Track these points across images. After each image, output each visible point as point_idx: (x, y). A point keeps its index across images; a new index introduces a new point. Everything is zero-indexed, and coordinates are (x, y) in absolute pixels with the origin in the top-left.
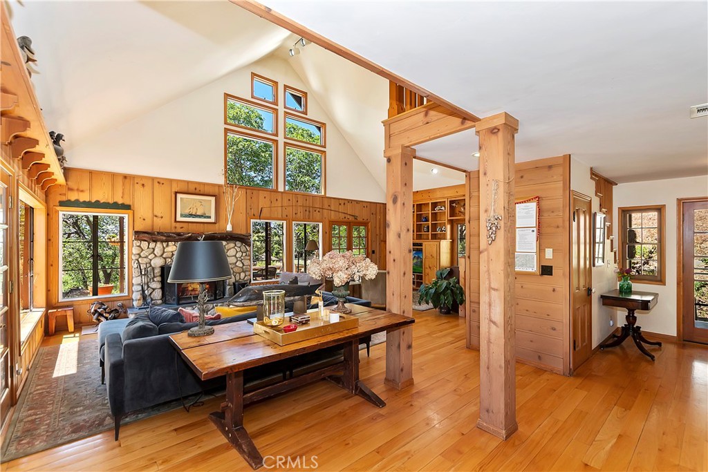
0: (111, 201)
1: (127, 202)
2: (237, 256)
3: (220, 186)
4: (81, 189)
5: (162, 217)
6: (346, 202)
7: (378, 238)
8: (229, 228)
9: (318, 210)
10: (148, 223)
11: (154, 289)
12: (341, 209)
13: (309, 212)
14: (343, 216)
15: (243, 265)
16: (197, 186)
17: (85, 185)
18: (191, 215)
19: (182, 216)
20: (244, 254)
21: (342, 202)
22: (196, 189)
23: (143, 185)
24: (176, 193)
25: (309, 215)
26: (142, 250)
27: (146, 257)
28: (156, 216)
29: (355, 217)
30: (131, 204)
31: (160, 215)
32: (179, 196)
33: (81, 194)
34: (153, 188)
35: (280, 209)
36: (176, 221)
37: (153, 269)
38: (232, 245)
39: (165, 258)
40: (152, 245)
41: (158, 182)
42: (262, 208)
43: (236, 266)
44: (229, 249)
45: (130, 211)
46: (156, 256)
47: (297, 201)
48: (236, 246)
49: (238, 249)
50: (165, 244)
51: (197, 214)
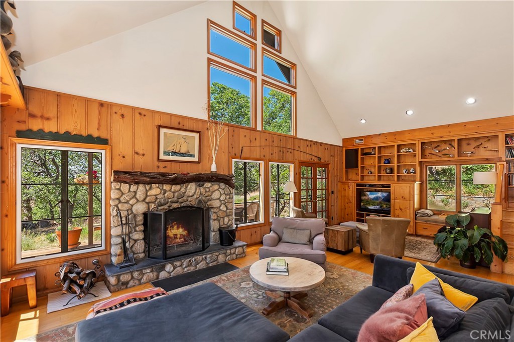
0: (84, 134)
1: (104, 135)
2: (222, 199)
3: (203, 121)
4: (46, 115)
5: (143, 155)
6: (312, 144)
8: (214, 168)
9: (290, 150)
10: (129, 159)
11: (136, 241)
12: (308, 150)
13: (283, 152)
14: (310, 157)
15: (227, 209)
16: (180, 120)
17: (52, 111)
18: (174, 153)
20: (228, 197)
21: (309, 144)
22: (179, 123)
23: (123, 116)
24: (159, 127)
25: (283, 155)
26: (123, 194)
27: (127, 202)
28: (137, 153)
29: (320, 159)
30: (109, 138)
31: (141, 152)
32: (163, 131)
33: (46, 123)
34: (133, 120)
35: (258, 148)
36: (159, 160)
37: (135, 216)
38: (216, 187)
39: (148, 203)
40: (134, 188)
41: (140, 114)
42: (242, 147)
43: (220, 210)
44: (212, 192)
45: (108, 147)
46: (138, 201)
47: (273, 141)
48: (220, 188)
49: (222, 192)
50: (148, 187)
51: (182, 152)
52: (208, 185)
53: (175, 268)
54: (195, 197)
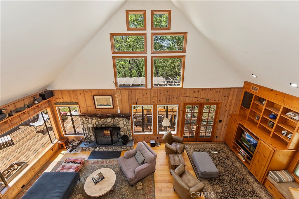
0: (70, 101)
1: (76, 101)
2: (124, 124)
3: (113, 90)
4: (60, 98)
5: (90, 107)
6: (200, 90)
7: (227, 112)
8: (119, 112)
9: (176, 97)
10: (85, 109)
11: (91, 136)
13: (169, 99)
14: (196, 99)
15: (128, 128)
16: (102, 91)
17: (60, 96)
18: (102, 105)
19: (98, 106)
20: (128, 123)
21: (197, 90)
22: (102, 93)
23: (80, 93)
24: (93, 96)
26: (84, 121)
27: (86, 124)
28: (88, 106)
29: (208, 100)
30: (78, 102)
31: (89, 106)
32: (95, 97)
33: (60, 100)
34: (84, 95)
35: (149, 98)
36: (96, 108)
38: (121, 119)
39: (93, 124)
40: (87, 119)
41: (86, 92)
42: (137, 99)
43: (124, 128)
44: (120, 121)
45: (78, 105)
46: (89, 123)
47: (161, 93)
48: (123, 119)
49: (125, 121)
50: (92, 119)
51: (105, 104)
52: (117, 118)
53: (100, 149)
54: (111, 123)
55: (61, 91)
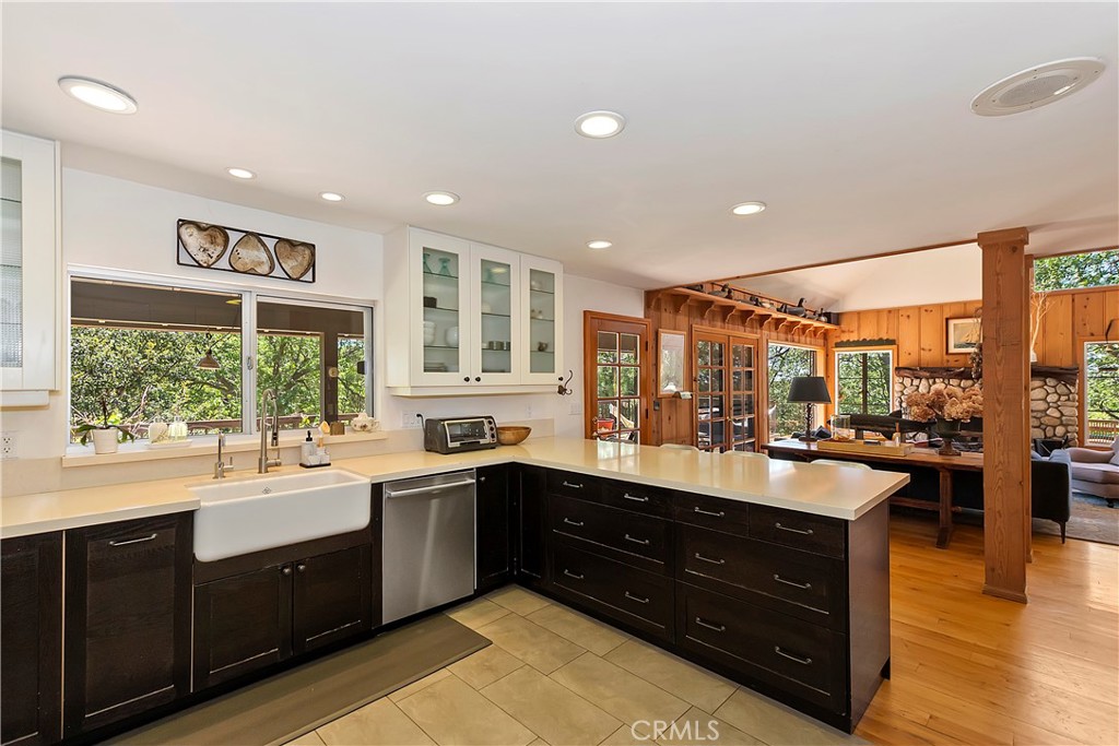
0: (876, 338)
1: (892, 337)
2: (1049, 399)
4: (851, 330)
5: (930, 350)
8: (1033, 358)
10: (915, 356)
15: (1063, 415)
18: (969, 345)
19: (955, 346)
20: (1063, 398)
23: (908, 316)
24: (947, 320)
26: (906, 387)
27: (910, 395)
28: (923, 349)
30: (896, 338)
31: (927, 347)
32: (952, 322)
33: (851, 334)
34: (920, 318)
36: (947, 353)
38: (1037, 383)
40: (916, 382)
41: (926, 310)
42: (1111, 321)
43: (1047, 415)
44: (1031, 389)
45: (895, 347)
48: (1046, 384)
49: (1050, 390)
50: (931, 381)
55: (859, 313)
